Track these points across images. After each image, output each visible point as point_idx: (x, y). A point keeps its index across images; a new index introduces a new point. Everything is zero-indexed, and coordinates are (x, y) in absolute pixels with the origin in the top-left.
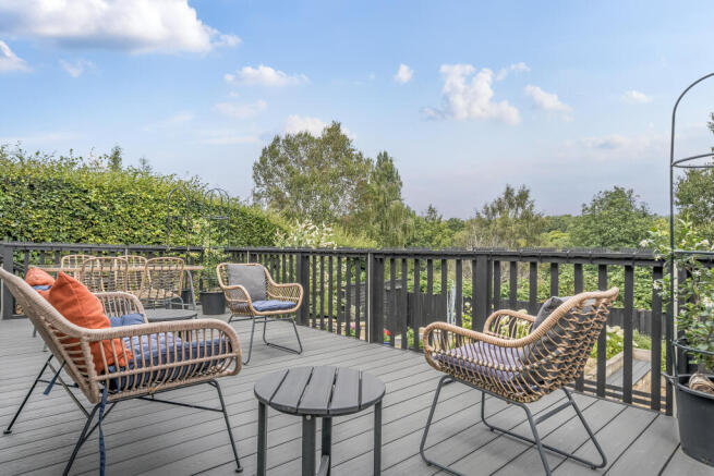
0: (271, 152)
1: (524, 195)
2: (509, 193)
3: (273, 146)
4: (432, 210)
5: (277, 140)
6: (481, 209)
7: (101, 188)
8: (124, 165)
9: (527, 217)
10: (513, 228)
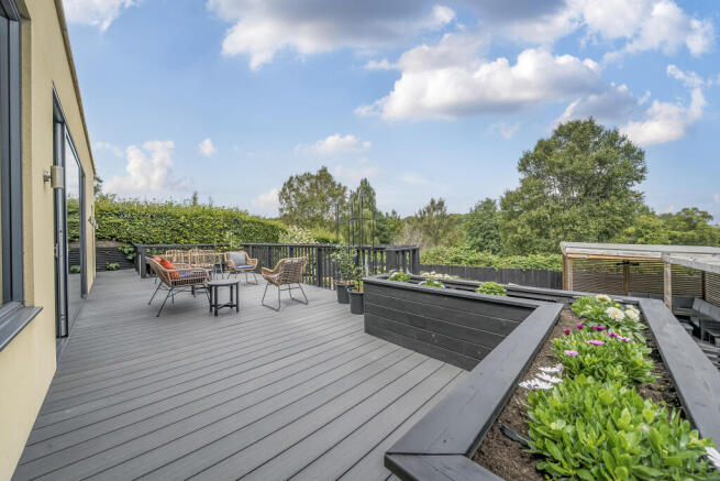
0: (289, 184)
1: (441, 204)
2: (433, 202)
3: (290, 181)
4: (394, 213)
5: (291, 178)
6: (417, 212)
7: (186, 216)
8: (199, 202)
9: (443, 216)
10: (435, 222)
